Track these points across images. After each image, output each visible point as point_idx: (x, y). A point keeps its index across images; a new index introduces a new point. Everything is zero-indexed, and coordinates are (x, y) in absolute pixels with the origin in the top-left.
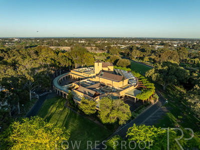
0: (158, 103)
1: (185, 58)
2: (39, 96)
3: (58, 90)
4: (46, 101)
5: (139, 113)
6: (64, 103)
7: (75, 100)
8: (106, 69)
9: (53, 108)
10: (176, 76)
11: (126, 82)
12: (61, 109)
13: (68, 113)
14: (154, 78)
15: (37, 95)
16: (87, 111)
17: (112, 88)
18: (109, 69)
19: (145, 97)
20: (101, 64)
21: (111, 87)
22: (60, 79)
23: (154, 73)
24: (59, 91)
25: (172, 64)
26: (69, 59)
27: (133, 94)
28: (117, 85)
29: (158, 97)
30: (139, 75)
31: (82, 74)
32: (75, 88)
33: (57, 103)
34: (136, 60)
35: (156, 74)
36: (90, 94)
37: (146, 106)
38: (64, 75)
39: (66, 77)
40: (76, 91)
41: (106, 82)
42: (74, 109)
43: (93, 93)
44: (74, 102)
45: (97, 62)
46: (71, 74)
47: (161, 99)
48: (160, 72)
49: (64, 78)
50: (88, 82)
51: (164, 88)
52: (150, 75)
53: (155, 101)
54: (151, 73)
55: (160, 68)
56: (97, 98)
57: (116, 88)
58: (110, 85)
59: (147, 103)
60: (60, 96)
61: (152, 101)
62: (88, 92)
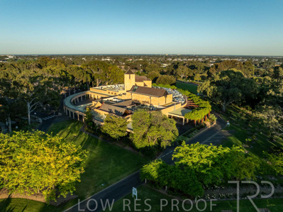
0: (215, 126)
1: (250, 76)
2: (43, 120)
3: (70, 110)
4: (52, 125)
5: (189, 137)
6: (79, 127)
7: (95, 122)
8: (141, 84)
9: (62, 133)
11: (169, 99)
12: (75, 135)
13: (85, 139)
14: (209, 93)
15: (40, 119)
16: (113, 132)
17: (150, 107)
18: (145, 85)
19: (197, 116)
20: (133, 76)
21: (149, 105)
22: (74, 98)
23: (210, 87)
24: (71, 113)
25: (234, 73)
26: (87, 73)
27: (180, 114)
28: (157, 102)
29: (215, 119)
30: (188, 93)
31: (106, 93)
32: (96, 106)
33: (69, 128)
34: (183, 80)
35: (212, 87)
36: (118, 113)
37: (199, 129)
38: (81, 95)
39: (83, 97)
40: (98, 111)
41: (142, 98)
42: (93, 134)
43: (123, 111)
44: (94, 124)
45: (127, 73)
46: (90, 93)
47: (219, 121)
48: (218, 84)
49: (80, 98)
50: (115, 100)
51: (224, 108)
52: (203, 89)
53: (212, 123)
54: (206, 86)
55: (217, 78)
56: (128, 118)
57: (155, 106)
58: (148, 102)
59: (200, 126)
60: (74, 119)
61: (208, 123)
62: (116, 111)
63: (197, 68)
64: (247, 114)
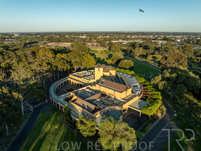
0: (165, 116)
1: (190, 56)
2: (34, 108)
3: (54, 100)
4: (40, 115)
5: (145, 133)
6: (60, 117)
7: (72, 116)
8: (107, 74)
9: (47, 125)
10: (186, 85)
11: (129, 92)
12: (56, 127)
13: (64, 133)
14: (161, 86)
15: (31, 107)
17: (114, 99)
18: (111, 74)
20: (101, 69)
21: (113, 97)
23: (161, 81)
24: (55, 103)
27: (138, 107)
28: (120, 96)
29: (165, 109)
30: (143, 80)
31: (81, 80)
32: (73, 99)
33: (53, 119)
34: (139, 59)
35: (163, 82)
36: (89, 109)
37: (152, 122)
38: (62, 81)
39: (65, 82)
41: (108, 91)
42: (70, 127)
43: (93, 107)
44: (71, 118)
45: (97, 67)
46: (69, 79)
47: (168, 111)
48: (168, 79)
49: (62, 84)
50: (88, 90)
51: (171, 96)
52: (156, 83)
53: (162, 113)
54: (158, 81)
55: (168, 75)
56: (97, 114)
57: (118, 99)
58: (112, 95)
59: (154, 118)
60: (56, 108)
61: (159, 115)
62: (88, 106)
63: (149, 49)
64: (190, 101)
